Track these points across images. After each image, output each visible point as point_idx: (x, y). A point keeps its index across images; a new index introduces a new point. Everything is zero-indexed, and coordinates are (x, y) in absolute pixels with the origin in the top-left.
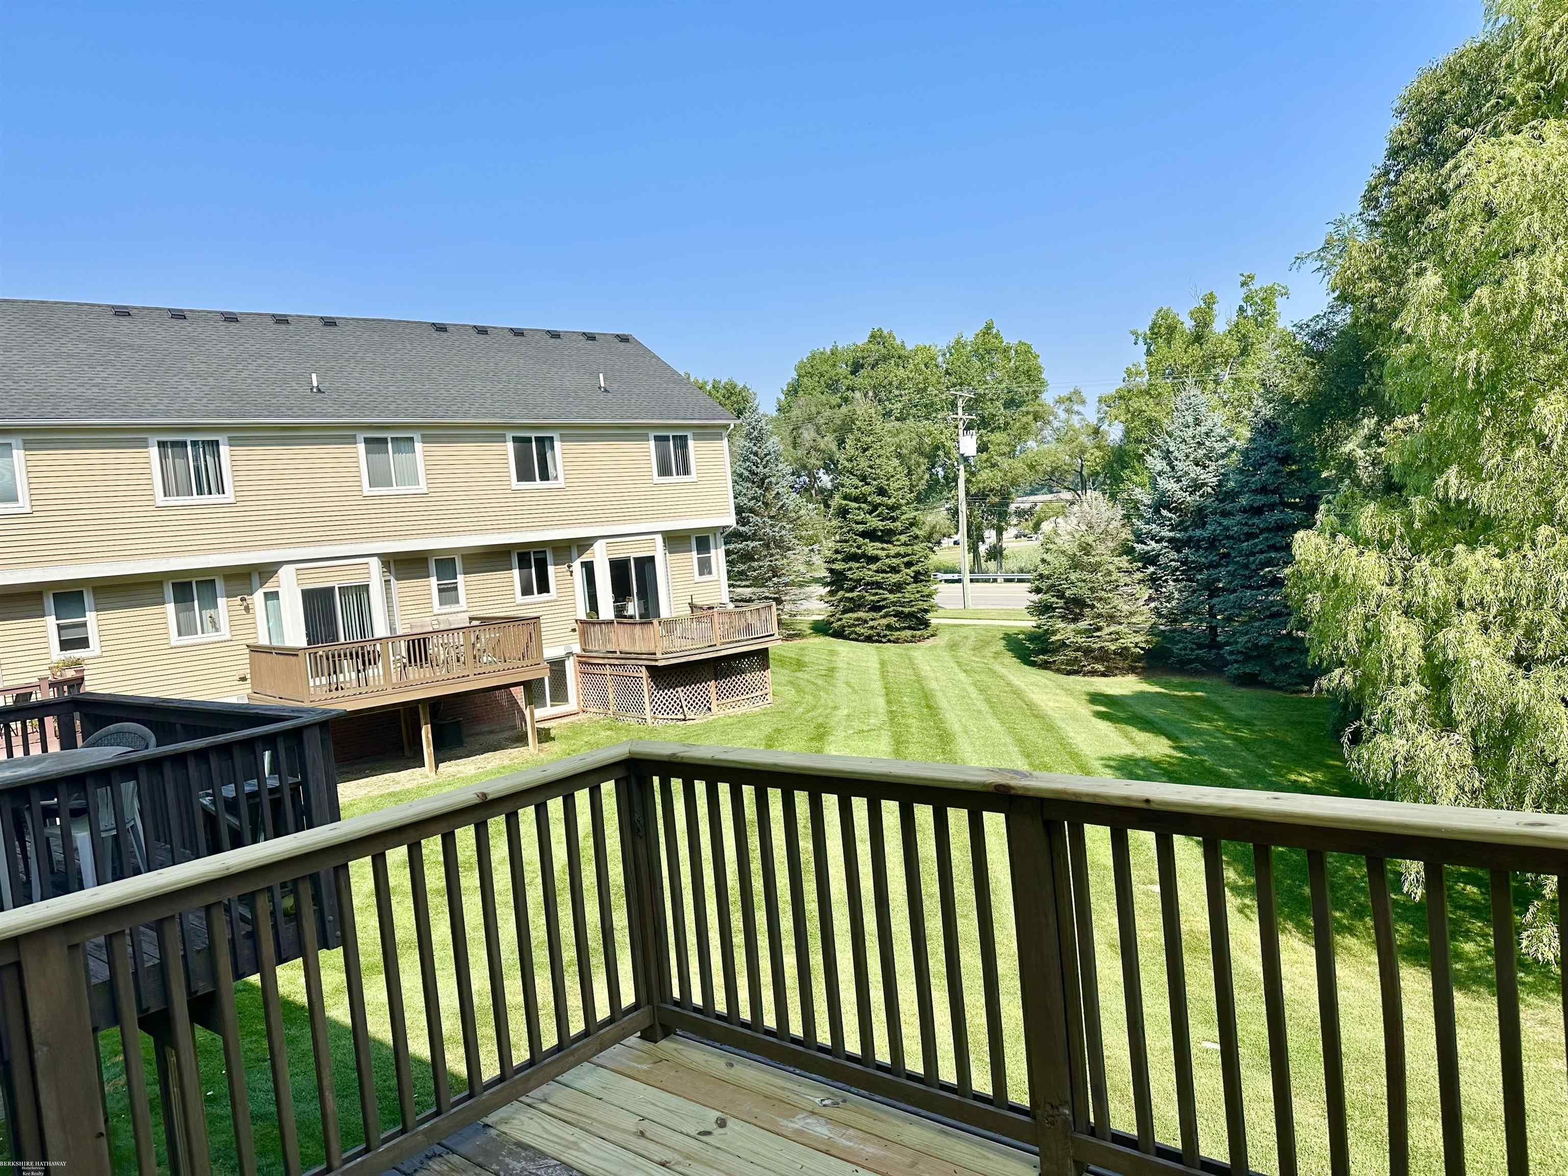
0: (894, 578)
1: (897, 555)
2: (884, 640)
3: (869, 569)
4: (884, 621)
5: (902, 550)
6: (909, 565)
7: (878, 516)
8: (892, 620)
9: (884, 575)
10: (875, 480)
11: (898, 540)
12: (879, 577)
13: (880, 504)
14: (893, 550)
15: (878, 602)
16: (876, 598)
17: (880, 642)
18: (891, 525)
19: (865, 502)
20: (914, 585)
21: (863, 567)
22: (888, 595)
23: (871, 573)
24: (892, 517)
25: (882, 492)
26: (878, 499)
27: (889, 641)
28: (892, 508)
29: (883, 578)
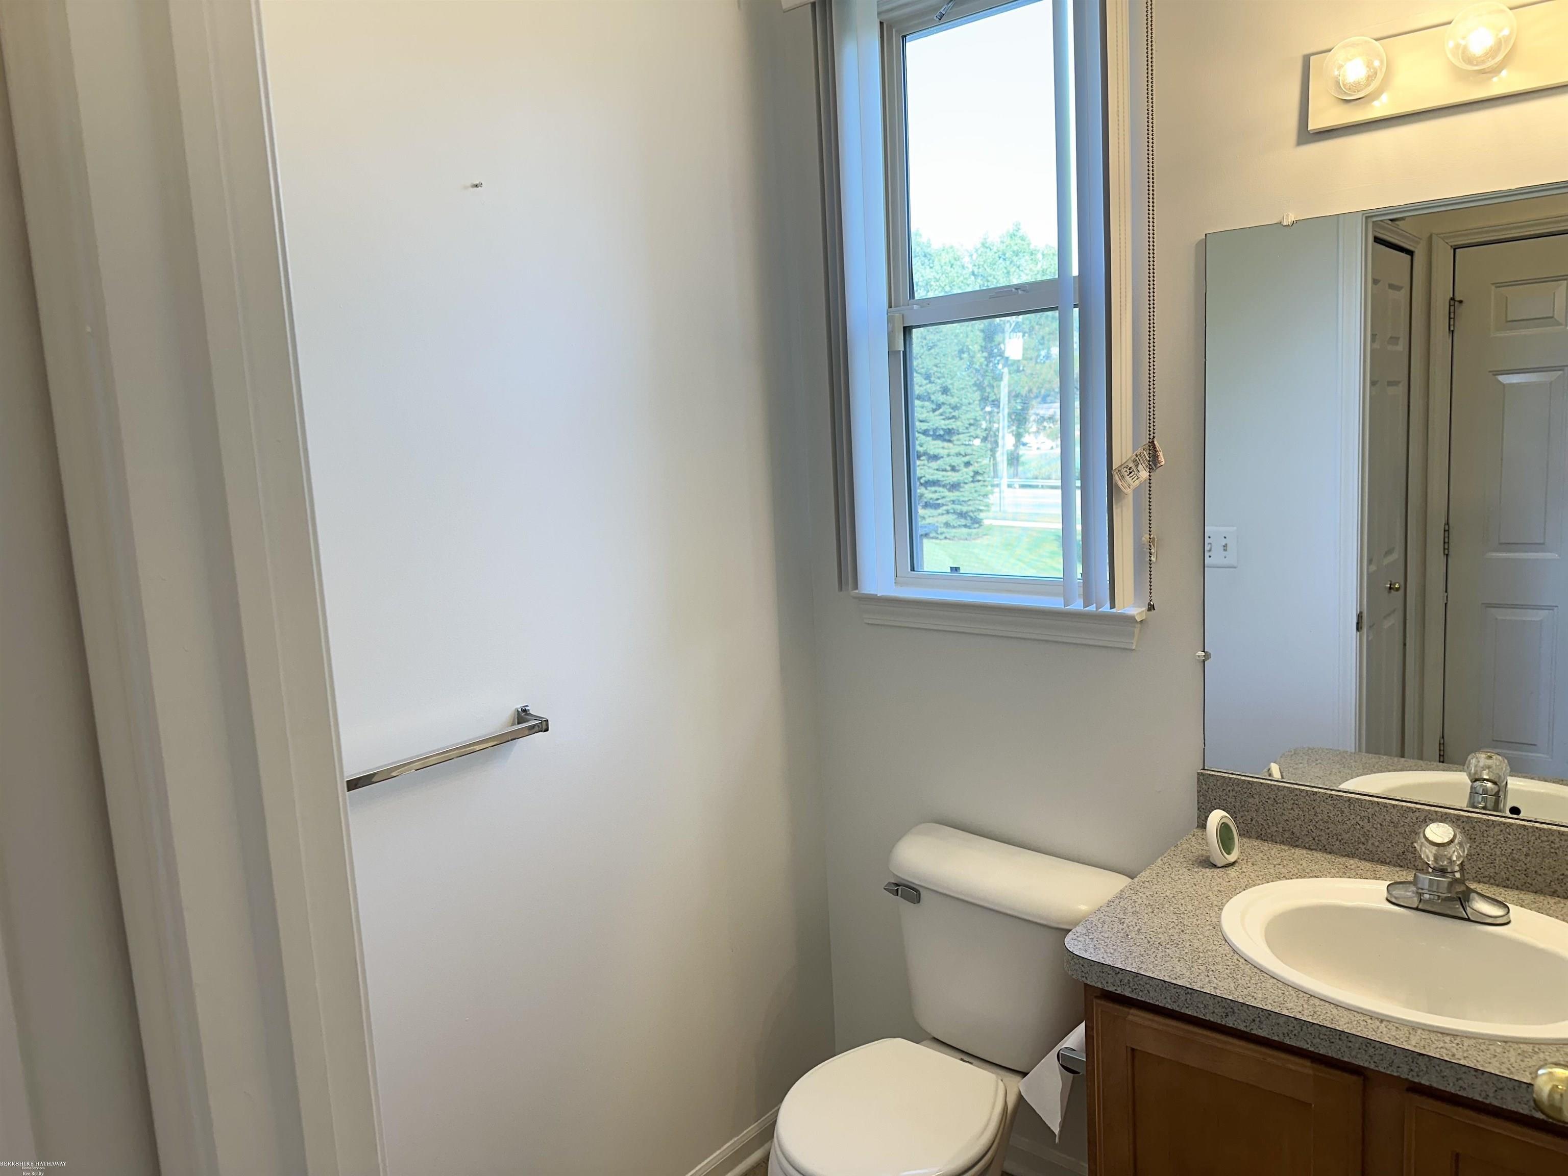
0: (953, 477)
1: (958, 454)
2: (940, 537)
3: (929, 467)
4: (945, 518)
5: (962, 450)
6: (968, 464)
7: (941, 415)
8: (951, 518)
9: (944, 473)
10: (939, 378)
11: (958, 440)
12: (939, 476)
13: (943, 404)
14: (954, 449)
15: (937, 499)
16: (935, 496)
17: (937, 538)
18: (952, 424)
19: (929, 399)
20: (972, 485)
21: (924, 465)
22: (947, 493)
23: (931, 471)
24: (954, 417)
25: (945, 391)
26: (941, 398)
27: (946, 538)
28: (955, 408)
29: (943, 476)
